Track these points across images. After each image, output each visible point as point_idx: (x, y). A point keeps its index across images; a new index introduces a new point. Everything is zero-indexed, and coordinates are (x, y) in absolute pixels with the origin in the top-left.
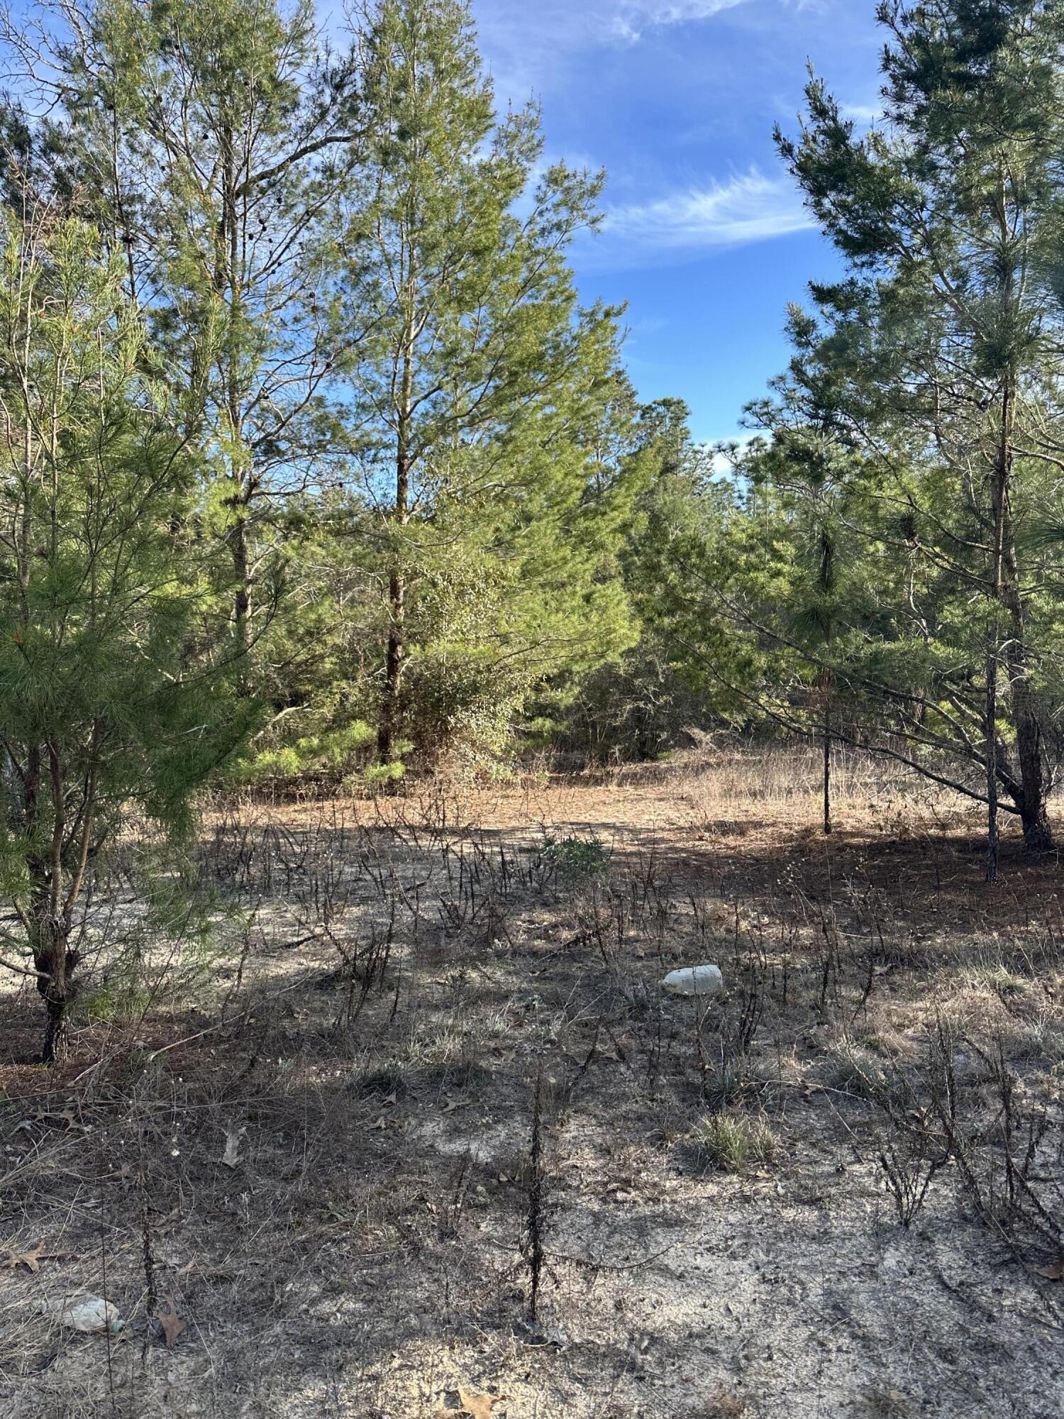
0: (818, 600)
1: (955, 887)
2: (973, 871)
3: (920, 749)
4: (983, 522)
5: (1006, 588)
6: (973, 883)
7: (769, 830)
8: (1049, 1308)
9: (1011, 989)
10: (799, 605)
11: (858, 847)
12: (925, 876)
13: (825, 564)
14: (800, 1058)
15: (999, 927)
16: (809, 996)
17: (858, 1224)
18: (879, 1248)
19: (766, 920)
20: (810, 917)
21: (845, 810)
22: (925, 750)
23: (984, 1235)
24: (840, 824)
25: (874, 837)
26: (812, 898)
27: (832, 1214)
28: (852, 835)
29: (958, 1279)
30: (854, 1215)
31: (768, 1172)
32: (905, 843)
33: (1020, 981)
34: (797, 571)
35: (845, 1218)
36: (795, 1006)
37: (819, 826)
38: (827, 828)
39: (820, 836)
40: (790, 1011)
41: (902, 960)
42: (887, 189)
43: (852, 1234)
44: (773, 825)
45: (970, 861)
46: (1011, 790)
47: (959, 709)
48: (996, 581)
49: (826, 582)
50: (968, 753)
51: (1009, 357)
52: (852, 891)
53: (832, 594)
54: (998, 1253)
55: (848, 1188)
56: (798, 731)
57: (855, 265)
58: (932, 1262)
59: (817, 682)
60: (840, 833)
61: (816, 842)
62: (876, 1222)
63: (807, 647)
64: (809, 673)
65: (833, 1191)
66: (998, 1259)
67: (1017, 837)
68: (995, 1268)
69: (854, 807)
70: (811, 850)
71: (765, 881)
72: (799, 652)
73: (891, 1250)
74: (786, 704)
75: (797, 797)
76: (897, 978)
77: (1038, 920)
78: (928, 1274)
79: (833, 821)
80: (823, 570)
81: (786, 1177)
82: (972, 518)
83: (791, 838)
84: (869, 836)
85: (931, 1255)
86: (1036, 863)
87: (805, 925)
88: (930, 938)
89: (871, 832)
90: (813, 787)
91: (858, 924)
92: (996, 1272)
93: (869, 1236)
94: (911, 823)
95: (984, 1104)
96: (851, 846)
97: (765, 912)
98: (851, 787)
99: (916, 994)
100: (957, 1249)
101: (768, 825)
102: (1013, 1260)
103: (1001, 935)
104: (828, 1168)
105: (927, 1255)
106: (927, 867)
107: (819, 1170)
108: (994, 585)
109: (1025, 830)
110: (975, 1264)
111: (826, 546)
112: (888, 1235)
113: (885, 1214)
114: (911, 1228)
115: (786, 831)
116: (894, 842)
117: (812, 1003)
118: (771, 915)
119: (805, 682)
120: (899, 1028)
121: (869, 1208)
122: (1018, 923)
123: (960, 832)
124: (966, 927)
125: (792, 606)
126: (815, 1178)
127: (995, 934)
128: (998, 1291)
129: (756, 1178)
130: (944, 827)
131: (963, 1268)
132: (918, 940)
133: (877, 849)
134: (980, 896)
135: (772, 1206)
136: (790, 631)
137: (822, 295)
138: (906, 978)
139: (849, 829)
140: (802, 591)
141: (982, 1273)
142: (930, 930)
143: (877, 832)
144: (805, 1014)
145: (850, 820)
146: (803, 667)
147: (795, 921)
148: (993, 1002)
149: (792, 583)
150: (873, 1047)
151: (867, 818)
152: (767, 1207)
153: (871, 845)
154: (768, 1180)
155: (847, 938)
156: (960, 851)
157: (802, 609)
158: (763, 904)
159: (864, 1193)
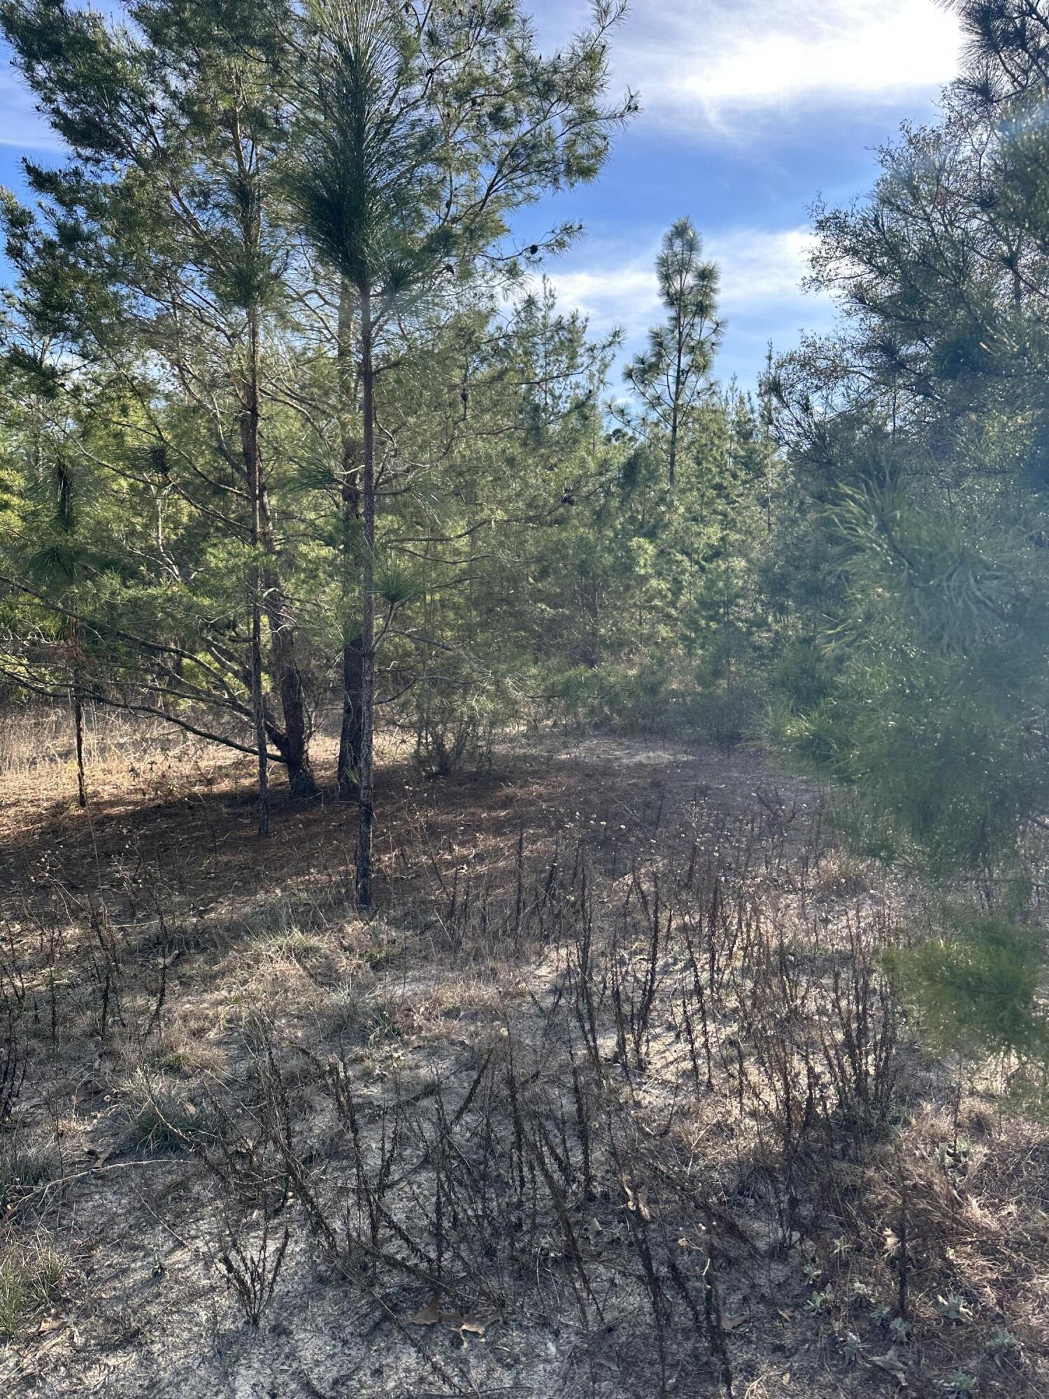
0: (58, 540)
1: (231, 846)
2: (246, 826)
3: (179, 705)
4: (233, 465)
5: (264, 534)
6: (248, 839)
7: (11, 812)
8: (435, 1368)
9: (308, 951)
10: (33, 544)
11: (120, 818)
12: (198, 838)
13: (63, 500)
14: (83, 1113)
15: (279, 881)
16: (84, 1021)
17: (193, 1348)
18: (226, 1374)
19: (18, 927)
20: (72, 912)
21: (100, 775)
22: (185, 704)
23: (346, 1294)
24: (96, 794)
25: (135, 803)
26: (73, 888)
27: (156, 1348)
28: (112, 804)
29: (330, 1377)
30: (186, 1335)
31: (56, 1317)
32: (170, 805)
33: (314, 941)
34: (30, 505)
35: (175, 1348)
36: (68, 1039)
37: (74, 798)
38: (82, 801)
39: (75, 811)
40: (62, 1048)
41: (187, 943)
42: (113, 74)
43: (188, 1369)
44: (14, 805)
45: (241, 815)
46: (277, 740)
47: (218, 660)
48: (255, 526)
49: (66, 519)
50: (234, 704)
51: (258, 288)
52: (122, 870)
53: (74, 533)
54: (367, 1315)
55: (173, 1295)
56: (40, 692)
57: (79, 156)
58: (295, 1365)
59: (61, 635)
60: (97, 804)
61: (71, 818)
62: (216, 1335)
63: (48, 594)
64: (51, 624)
65: (153, 1310)
66: (370, 1323)
67: (280, 784)
68: (368, 1338)
69: (110, 772)
70: (66, 829)
71: (12, 876)
72: (37, 600)
73: (242, 1371)
74: (25, 661)
75: (43, 767)
76: (186, 969)
77: (315, 867)
78: (293, 1386)
79: (90, 789)
80: (62, 505)
81: (85, 1313)
82: (222, 462)
83: (40, 818)
84: (130, 803)
85: (291, 1356)
86: (304, 809)
87: (68, 924)
88: (213, 909)
89: (133, 797)
90: (60, 756)
91: (131, 910)
92: (371, 1343)
93: (210, 1360)
94: (175, 784)
95: (310, 1107)
96: (110, 818)
97: (16, 918)
98: (103, 750)
99: (209, 981)
100: (320, 1331)
101: (9, 806)
102: (386, 1317)
103: (283, 890)
104: (140, 1274)
105: (287, 1357)
106: (197, 828)
107: (129, 1282)
108: (253, 531)
109: (291, 778)
110: (345, 1343)
111: (62, 475)
112: (235, 1349)
113: (225, 1316)
114: (262, 1323)
115: (33, 810)
116: (159, 806)
117: (88, 1029)
118: (22, 919)
119: (47, 636)
120: (198, 1034)
121: (203, 1316)
122: (298, 874)
123: (224, 786)
124: (246, 889)
125: (25, 546)
126: (124, 1298)
127: (278, 891)
128: (378, 1372)
129: (40, 1336)
130: (210, 782)
131: (332, 1357)
132: (201, 914)
133: (143, 816)
134: (256, 852)
135: (69, 1376)
136: (25, 574)
137: (41, 180)
138: (197, 965)
139: (106, 797)
140: (37, 529)
141: (353, 1353)
142: (212, 900)
143: (140, 796)
144: (82, 1046)
145: (107, 787)
146: (43, 618)
147: (55, 920)
148: (291, 970)
149: (24, 519)
150: (174, 1069)
151: (126, 782)
152: (62, 1380)
153: (134, 813)
154: (57, 1331)
155: (122, 929)
156: (229, 806)
157: (38, 549)
158: (12, 907)
159: (195, 1294)
